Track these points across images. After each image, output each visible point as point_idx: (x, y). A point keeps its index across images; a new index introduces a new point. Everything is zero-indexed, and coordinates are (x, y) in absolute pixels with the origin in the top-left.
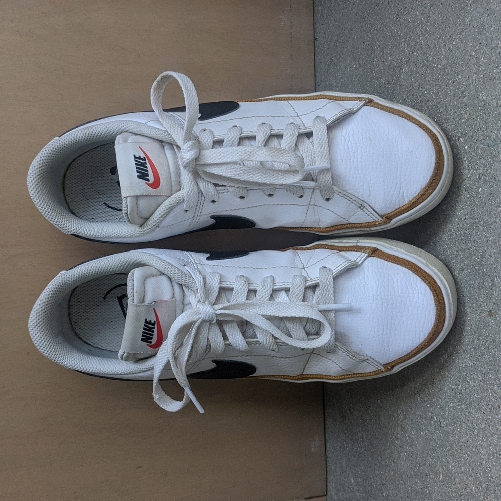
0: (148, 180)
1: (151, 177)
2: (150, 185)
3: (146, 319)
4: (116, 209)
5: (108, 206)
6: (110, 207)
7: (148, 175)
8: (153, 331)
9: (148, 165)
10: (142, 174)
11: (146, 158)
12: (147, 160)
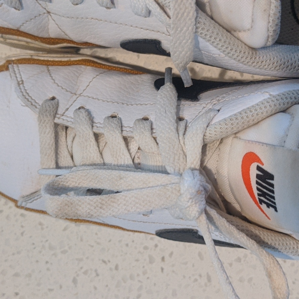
0: (259, 168)
1: (253, 172)
2: (257, 159)
7: (258, 176)
9: (256, 192)
10: (266, 180)
11: (259, 203)
12: (258, 200)
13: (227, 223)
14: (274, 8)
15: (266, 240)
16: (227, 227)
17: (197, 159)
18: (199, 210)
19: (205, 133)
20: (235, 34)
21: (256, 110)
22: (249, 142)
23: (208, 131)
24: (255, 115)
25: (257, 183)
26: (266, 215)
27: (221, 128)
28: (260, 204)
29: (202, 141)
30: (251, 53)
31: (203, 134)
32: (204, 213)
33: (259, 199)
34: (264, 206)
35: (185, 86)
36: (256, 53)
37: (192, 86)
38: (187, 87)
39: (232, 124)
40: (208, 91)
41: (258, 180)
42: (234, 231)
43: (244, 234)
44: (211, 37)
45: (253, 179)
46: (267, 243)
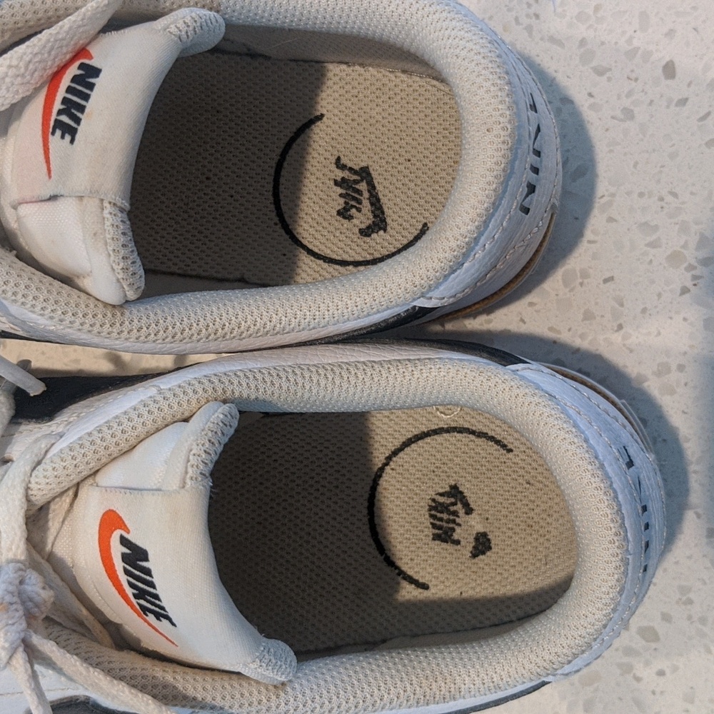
1: (117, 550)
3: (72, 141)
4: (473, 432)
5: (498, 442)
6: (492, 439)
8: (65, 101)
9: (130, 592)
10: (138, 562)
11: (142, 613)
12: (138, 607)
13: (82, 665)
14: (110, 228)
15: (191, 692)
16: (84, 673)
17: (17, 539)
18: (7, 645)
19: (30, 482)
20: (80, 282)
21: (120, 424)
22: (106, 490)
23: (33, 480)
24: (119, 433)
25: (127, 572)
26: (167, 638)
27: (54, 469)
28: (145, 616)
29: (24, 500)
30: (109, 315)
31: (24, 485)
32: (21, 649)
33: (139, 604)
34: (151, 618)
35: (32, 395)
36: (122, 314)
37: (44, 392)
38: (35, 396)
39: (73, 458)
40: (88, 398)
41: (126, 566)
42: (100, 679)
43: (123, 684)
44: (15, 294)
45: (119, 565)
46: (195, 699)
